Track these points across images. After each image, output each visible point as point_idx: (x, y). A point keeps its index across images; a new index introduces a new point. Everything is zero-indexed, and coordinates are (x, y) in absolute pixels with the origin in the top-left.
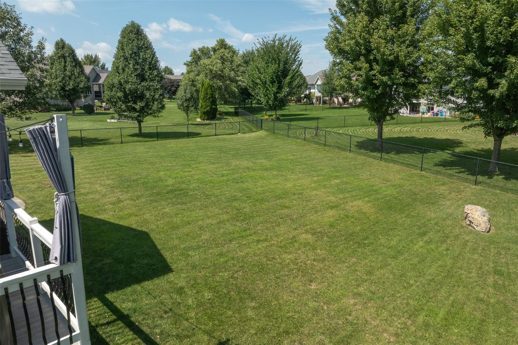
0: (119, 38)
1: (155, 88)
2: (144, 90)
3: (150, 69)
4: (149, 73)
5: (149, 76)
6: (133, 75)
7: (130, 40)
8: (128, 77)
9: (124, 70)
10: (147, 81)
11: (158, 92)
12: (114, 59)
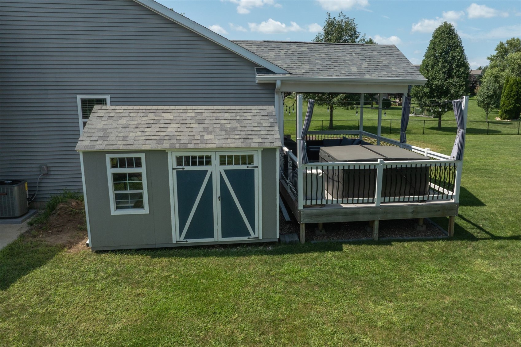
0: (431, 38)
1: (460, 84)
2: (449, 86)
3: (457, 66)
4: (457, 70)
5: (455, 73)
6: (441, 72)
7: (442, 39)
8: (436, 74)
9: (433, 68)
10: (453, 78)
11: (463, 88)
12: (424, 58)
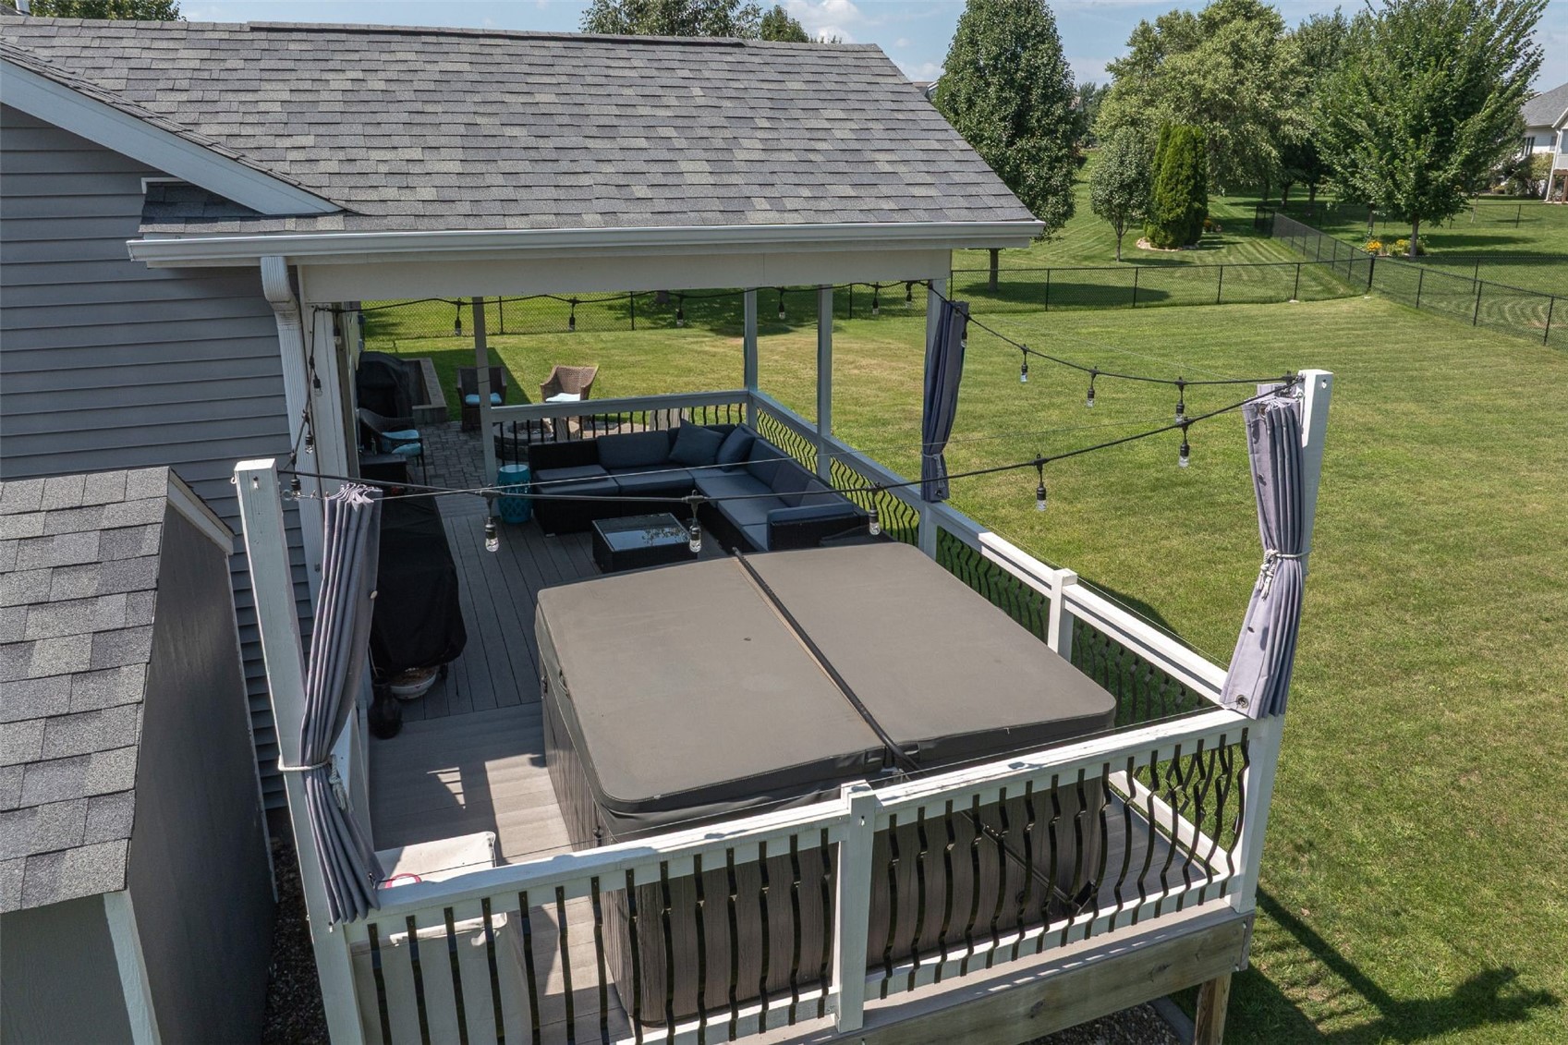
0: (964, 9)
1: (1053, 155)
2: (1022, 163)
3: (1045, 98)
4: (1043, 111)
5: (1038, 121)
6: (996, 118)
7: (996, 14)
8: (980, 122)
9: (971, 103)
10: (1033, 135)
11: (1061, 168)
12: (943, 72)
